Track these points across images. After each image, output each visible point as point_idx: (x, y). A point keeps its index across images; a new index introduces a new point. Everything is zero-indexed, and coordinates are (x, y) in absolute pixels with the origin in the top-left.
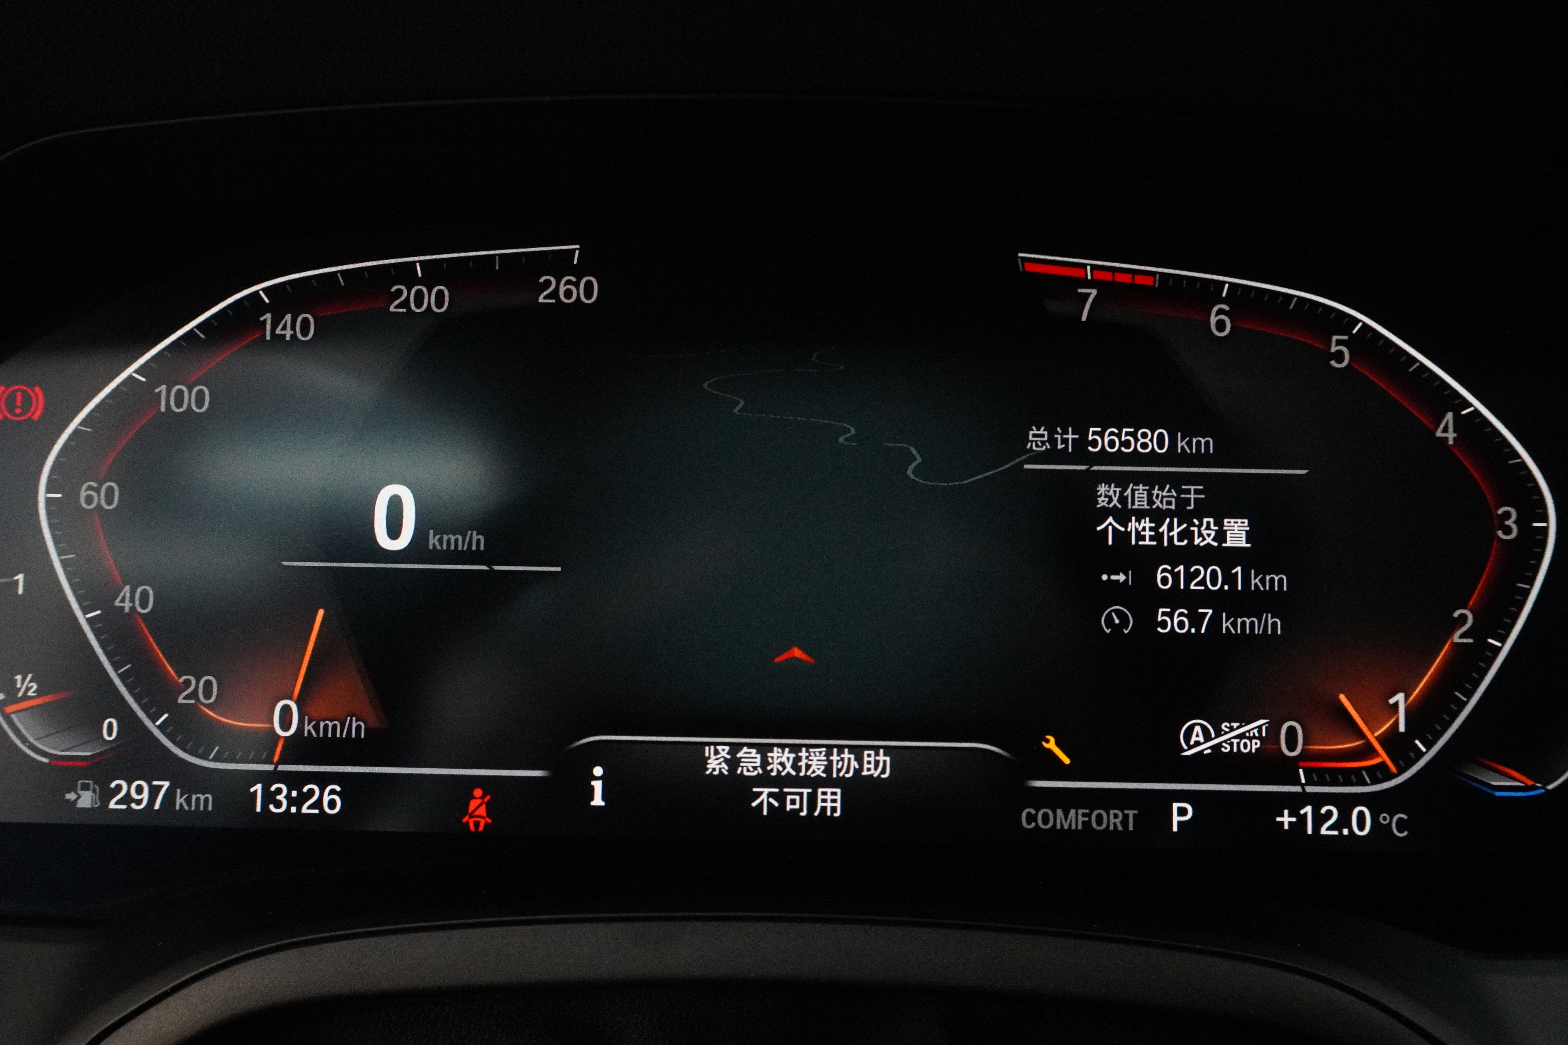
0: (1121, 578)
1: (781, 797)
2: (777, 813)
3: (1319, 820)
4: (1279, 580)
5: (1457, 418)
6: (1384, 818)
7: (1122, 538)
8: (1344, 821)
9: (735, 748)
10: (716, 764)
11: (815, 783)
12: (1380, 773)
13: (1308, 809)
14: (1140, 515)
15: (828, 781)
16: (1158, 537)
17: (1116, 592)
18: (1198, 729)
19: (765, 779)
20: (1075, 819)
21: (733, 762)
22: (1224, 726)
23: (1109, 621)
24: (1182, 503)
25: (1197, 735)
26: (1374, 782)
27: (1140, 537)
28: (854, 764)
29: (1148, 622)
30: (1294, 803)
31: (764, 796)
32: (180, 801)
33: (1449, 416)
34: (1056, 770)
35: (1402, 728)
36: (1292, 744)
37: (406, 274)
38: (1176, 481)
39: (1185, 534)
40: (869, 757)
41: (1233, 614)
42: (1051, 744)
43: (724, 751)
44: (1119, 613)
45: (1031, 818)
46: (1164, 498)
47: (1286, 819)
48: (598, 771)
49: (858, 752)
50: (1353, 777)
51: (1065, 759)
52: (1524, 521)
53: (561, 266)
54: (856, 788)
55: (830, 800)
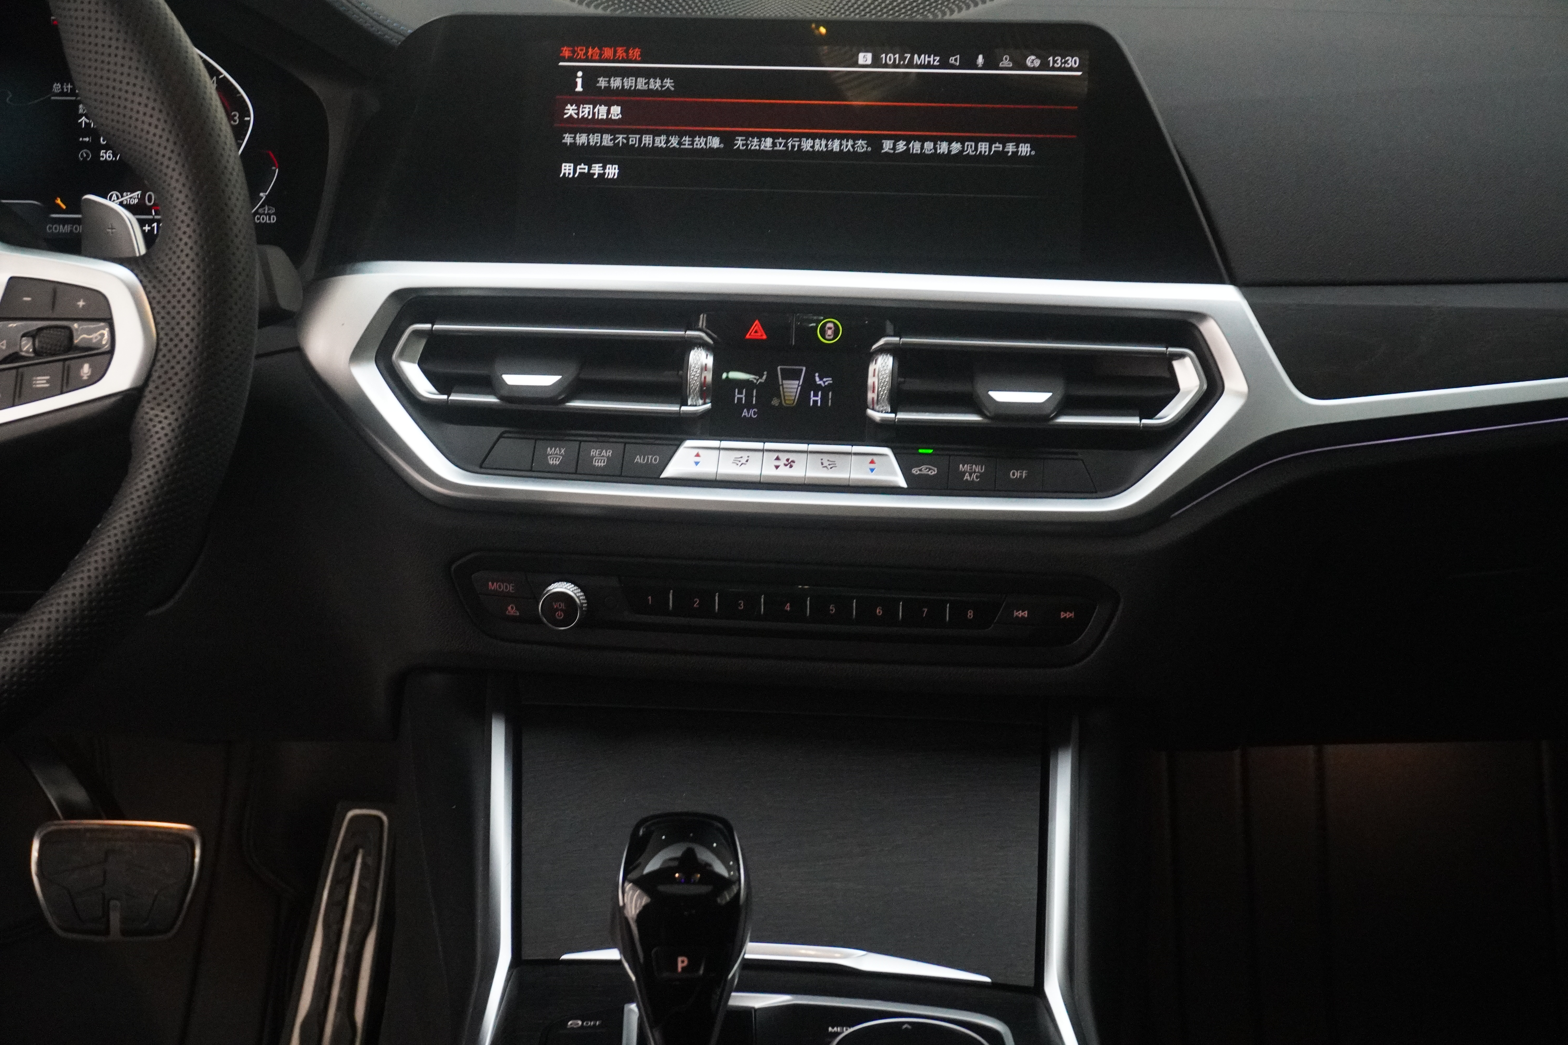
0: (87, 139)
5: (217, 78)
7: (88, 124)
13: (155, 225)
17: (85, 145)
18: (114, 195)
20: (67, 229)
22: (125, 194)
23: (82, 155)
29: (97, 156)
34: (59, 210)
36: (150, 200)
42: (59, 201)
44: (87, 153)
45: (50, 228)
51: (64, 207)
52: (241, 118)
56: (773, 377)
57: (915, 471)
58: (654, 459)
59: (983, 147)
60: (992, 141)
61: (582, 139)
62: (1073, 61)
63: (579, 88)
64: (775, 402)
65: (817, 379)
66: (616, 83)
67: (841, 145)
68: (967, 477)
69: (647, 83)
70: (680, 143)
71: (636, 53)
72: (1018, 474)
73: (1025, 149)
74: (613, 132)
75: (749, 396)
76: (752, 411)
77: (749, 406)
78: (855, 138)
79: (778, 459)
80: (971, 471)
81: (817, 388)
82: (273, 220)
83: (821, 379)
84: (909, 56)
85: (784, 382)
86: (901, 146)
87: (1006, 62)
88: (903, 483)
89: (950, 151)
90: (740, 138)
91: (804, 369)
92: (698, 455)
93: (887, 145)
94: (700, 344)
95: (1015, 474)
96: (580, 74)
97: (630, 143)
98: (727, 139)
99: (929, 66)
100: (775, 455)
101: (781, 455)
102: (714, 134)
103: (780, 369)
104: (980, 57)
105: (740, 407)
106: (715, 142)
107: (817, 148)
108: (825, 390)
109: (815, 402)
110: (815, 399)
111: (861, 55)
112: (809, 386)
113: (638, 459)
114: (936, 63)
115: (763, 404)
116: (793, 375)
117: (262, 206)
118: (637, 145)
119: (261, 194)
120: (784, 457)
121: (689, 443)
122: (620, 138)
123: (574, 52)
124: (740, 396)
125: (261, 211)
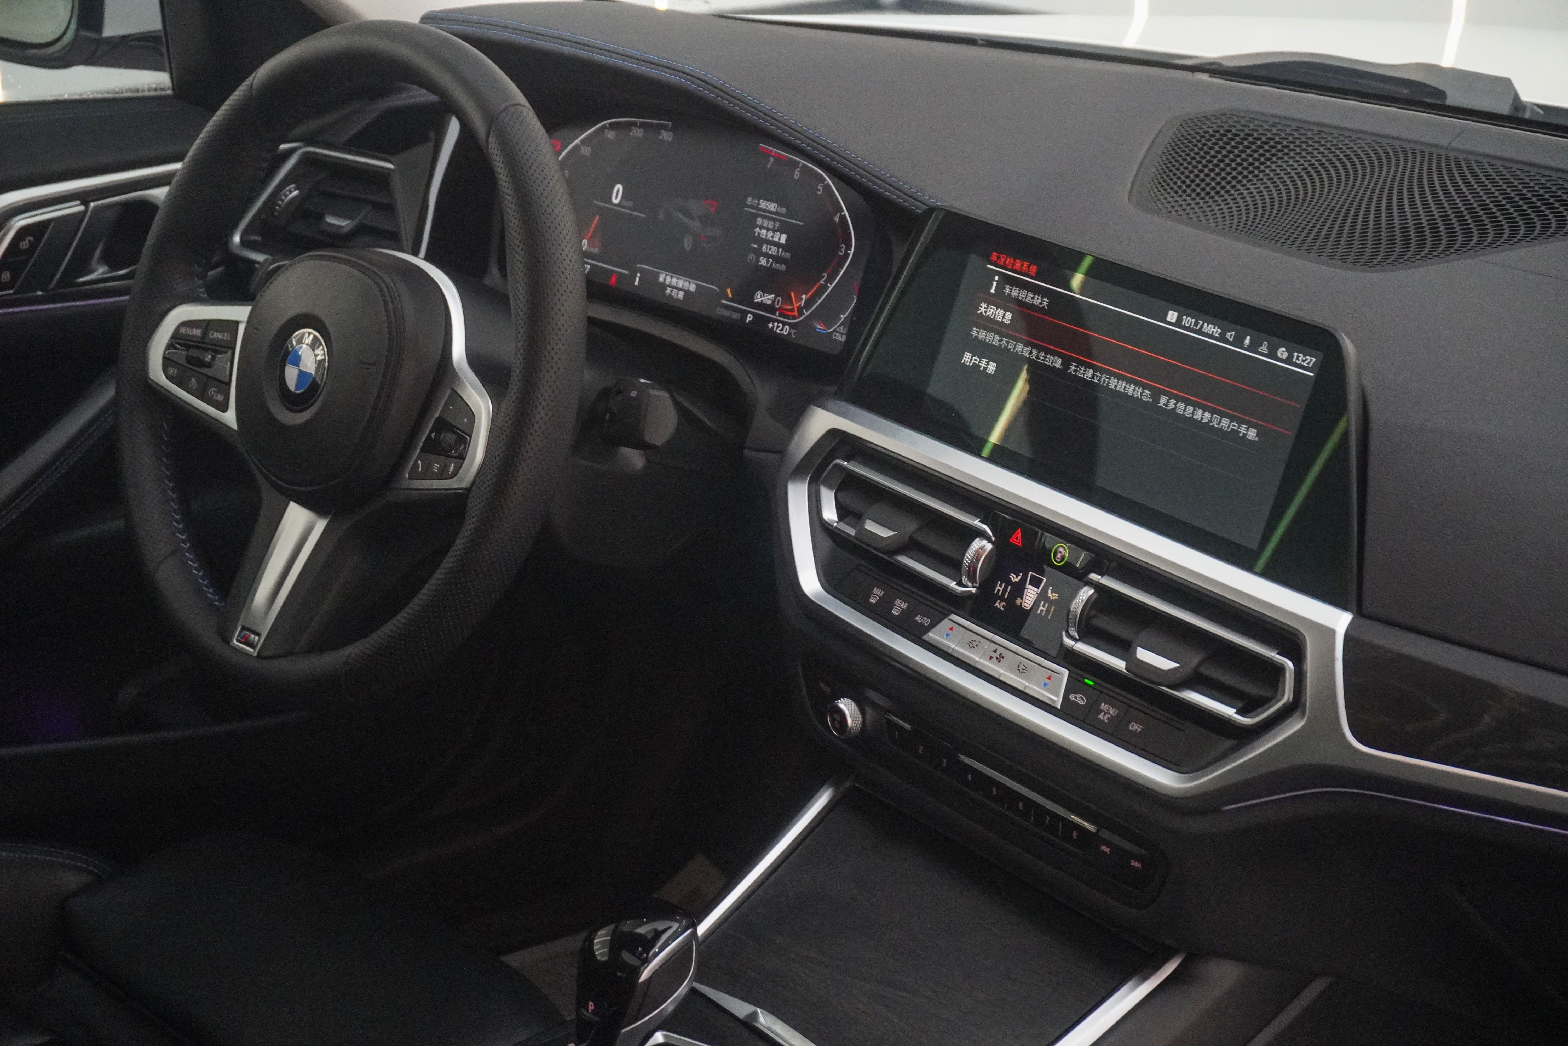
0: (756, 246)
1: (671, 291)
2: (670, 296)
3: (778, 327)
4: (788, 255)
5: (841, 215)
6: (791, 330)
7: (759, 234)
8: (782, 330)
9: (666, 275)
10: (661, 279)
11: (679, 289)
12: (794, 317)
13: (776, 324)
14: (764, 228)
15: (682, 290)
16: (766, 236)
17: (754, 250)
18: (759, 295)
19: (670, 286)
20: (728, 313)
21: (665, 279)
22: (765, 295)
23: (750, 258)
24: (774, 227)
25: (759, 296)
26: (793, 319)
27: (763, 235)
28: (688, 286)
29: (758, 261)
30: (774, 321)
31: (668, 290)
33: (839, 214)
34: (728, 298)
35: (802, 305)
36: (778, 304)
37: (634, 124)
38: (774, 220)
39: (772, 237)
40: (692, 285)
41: (776, 263)
42: (729, 291)
43: (664, 276)
44: (752, 256)
45: (719, 311)
46: (771, 225)
47: (771, 325)
48: (639, 275)
49: (690, 283)
50: (788, 317)
51: (730, 295)
52: (846, 250)
53: (665, 127)
54: (687, 292)
55: (681, 295)
56: (1024, 580)
57: (1073, 697)
58: (926, 621)
59: (1225, 422)
60: (1232, 419)
61: (982, 335)
62: (1311, 361)
63: (993, 291)
64: (1018, 602)
65: (1050, 592)
66: (1015, 292)
67: (1134, 390)
68: (1101, 716)
69: (1033, 298)
70: (1037, 357)
71: (1034, 269)
72: (1135, 727)
73: (1252, 434)
74: (1002, 335)
75: (1004, 591)
76: (1001, 604)
77: (1002, 599)
78: (1145, 386)
79: (995, 651)
80: (1107, 711)
81: (1046, 599)
82: (843, 339)
83: (1052, 593)
84: (1201, 322)
85: (1030, 587)
86: (1171, 405)
87: (1264, 349)
88: (1059, 705)
89: (1202, 419)
90: (1074, 364)
91: (1045, 580)
92: (951, 629)
93: (1163, 400)
94: (984, 535)
96: (997, 278)
97: (1009, 347)
98: (1066, 363)
99: (1211, 336)
100: (995, 647)
102: (1060, 355)
103: (1032, 574)
104: (1248, 338)
105: (997, 597)
106: (1058, 363)
107: (1118, 388)
108: (1052, 603)
109: (1041, 613)
110: (1042, 609)
111: (1171, 312)
112: (1043, 596)
113: (918, 618)
114: (1217, 335)
115: (1010, 601)
116: (1036, 583)
118: (1012, 350)
119: (842, 316)
120: (1001, 650)
121: (954, 617)
122: (1004, 341)
123: (998, 258)
124: (999, 588)
125: (838, 330)
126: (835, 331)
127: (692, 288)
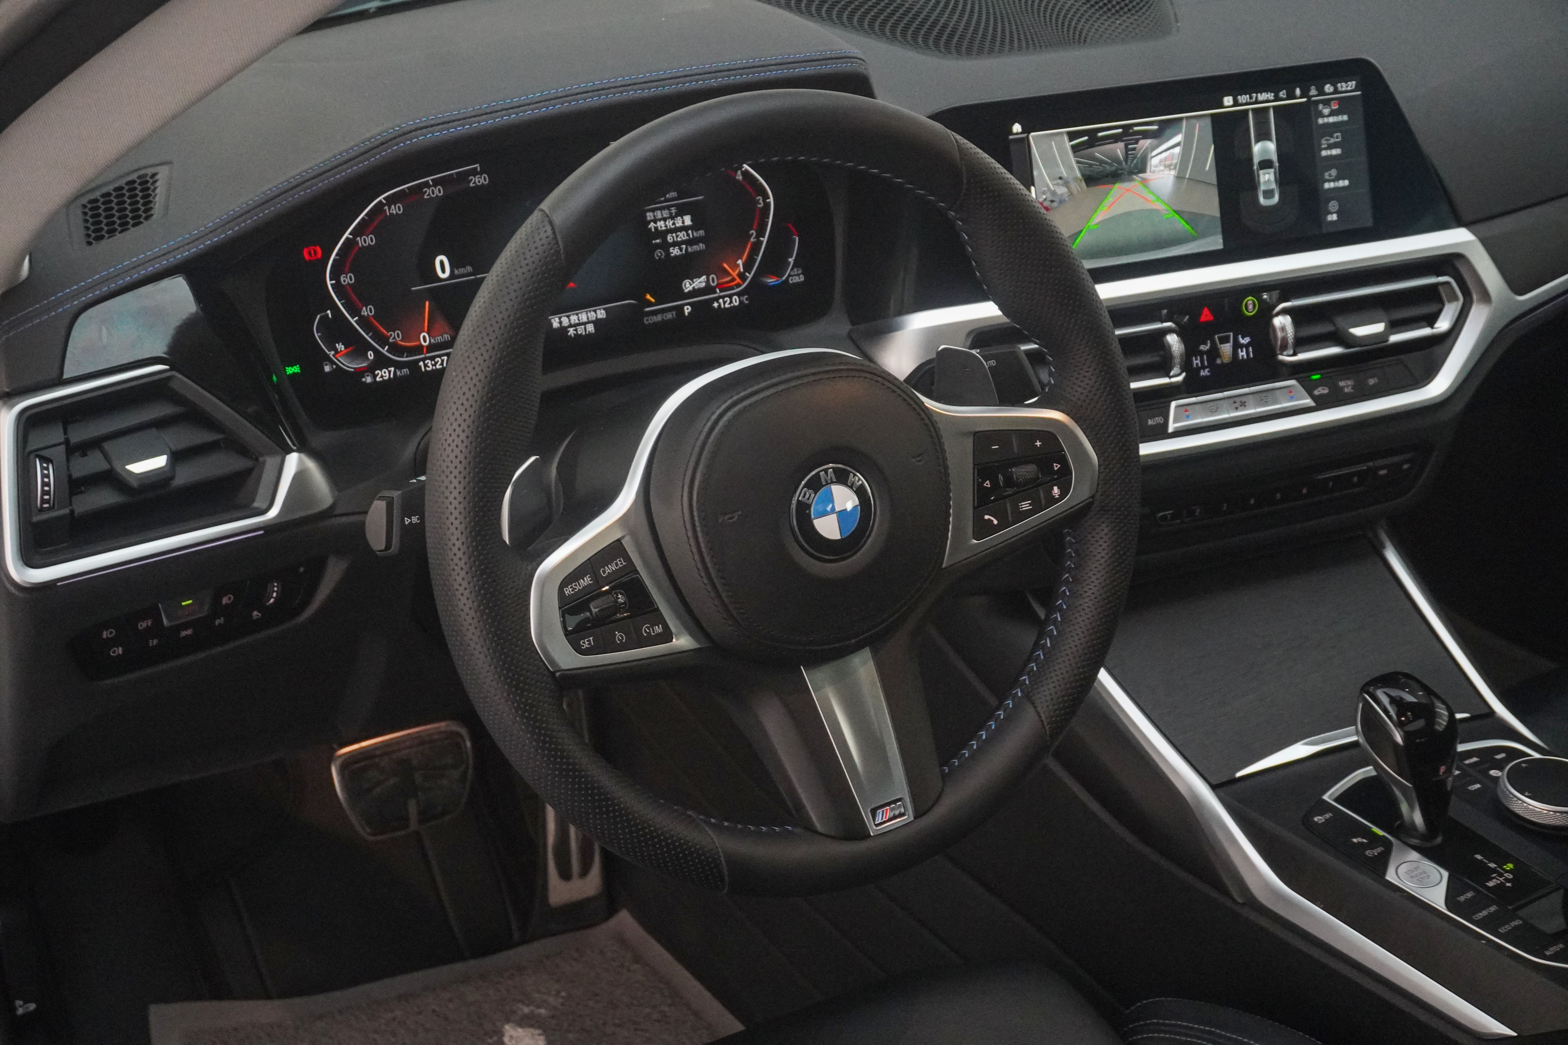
0: (658, 241)
1: (576, 330)
2: (576, 335)
3: (725, 303)
4: (701, 233)
5: (742, 172)
6: (742, 298)
7: (656, 228)
8: (731, 302)
9: (560, 318)
10: (556, 324)
11: (585, 324)
12: (738, 285)
13: (721, 301)
14: (660, 220)
15: (589, 322)
16: (666, 226)
17: (658, 246)
18: (688, 283)
19: (571, 326)
20: (659, 318)
21: (561, 323)
22: (694, 280)
23: (657, 255)
24: (671, 214)
25: (688, 285)
26: (738, 287)
27: (661, 227)
28: (595, 315)
29: (668, 254)
30: (717, 299)
31: (571, 331)
32: (398, 373)
33: (739, 172)
34: (651, 304)
35: (742, 270)
36: (713, 282)
37: (426, 184)
38: (668, 207)
39: (674, 224)
40: (598, 312)
41: (691, 245)
42: (648, 297)
43: (557, 320)
44: (659, 252)
45: (647, 320)
46: (666, 213)
47: (716, 305)
49: (595, 311)
50: (732, 288)
51: (653, 300)
52: (764, 201)
53: (474, 172)
54: (597, 323)
55: (591, 328)
56: (1213, 343)
57: (1316, 393)
58: (1159, 420)
62: (1352, 84)
64: (1219, 361)
65: (1241, 339)
68: (1346, 390)
75: (1202, 361)
76: (1206, 370)
77: (1204, 367)
79: (1235, 402)
80: (1347, 385)
81: (1242, 346)
82: (802, 278)
83: (1243, 338)
84: (1255, 95)
85: (1222, 346)
87: (1313, 91)
88: (1313, 404)
91: (1232, 334)
92: (1182, 412)
94: (1169, 331)
95: (1372, 382)
99: (1268, 101)
100: (1232, 400)
101: (1236, 399)
103: (1218, 338)
104: (1298, 90)
105: (1198, 369)
108: (1247, 346)
109: (1243, 356)
110: (1242, 354)
111: (1225, 99)
112: (1237, 346)
113: (1150, 422)
114: (1272, 98)
115: (1212, 365)
116: (1226, 340)
117: (792, 269)
119: (790, 260)
120: (1238, 400)
121: (1175, 404)
124: (1196, 362)
125: (792, 273)
126: (789, 275)
127: (601, 314)
